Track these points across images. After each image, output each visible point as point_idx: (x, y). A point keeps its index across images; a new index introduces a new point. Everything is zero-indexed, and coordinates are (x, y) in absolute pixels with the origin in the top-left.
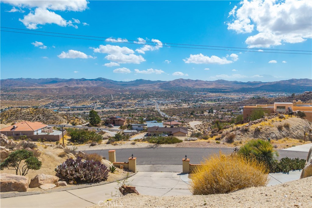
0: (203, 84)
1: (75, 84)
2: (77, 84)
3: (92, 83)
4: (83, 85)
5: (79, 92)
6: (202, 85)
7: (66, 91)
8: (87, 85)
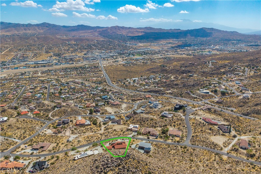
0: (135, 31)
1: (22, 30)
2: (25, 30)
3: (39, 29)
4: (30, 31)
5: (31, 41)
6: (134, 33)
7: (19, 41)
8: (34, 31)
